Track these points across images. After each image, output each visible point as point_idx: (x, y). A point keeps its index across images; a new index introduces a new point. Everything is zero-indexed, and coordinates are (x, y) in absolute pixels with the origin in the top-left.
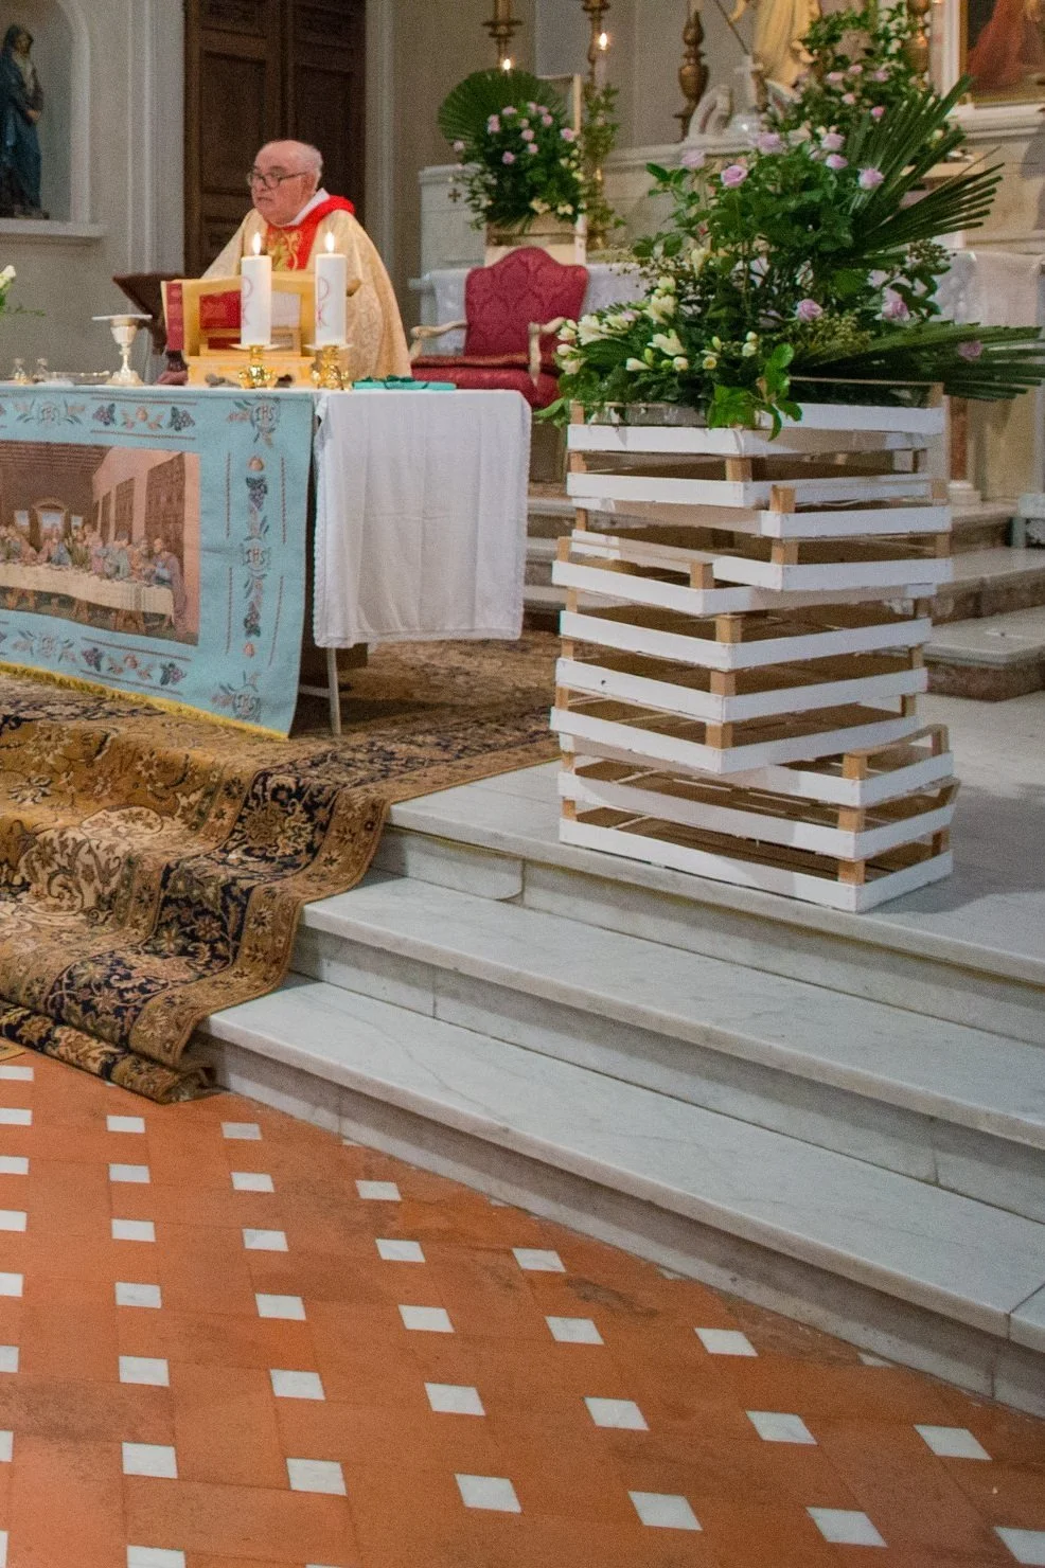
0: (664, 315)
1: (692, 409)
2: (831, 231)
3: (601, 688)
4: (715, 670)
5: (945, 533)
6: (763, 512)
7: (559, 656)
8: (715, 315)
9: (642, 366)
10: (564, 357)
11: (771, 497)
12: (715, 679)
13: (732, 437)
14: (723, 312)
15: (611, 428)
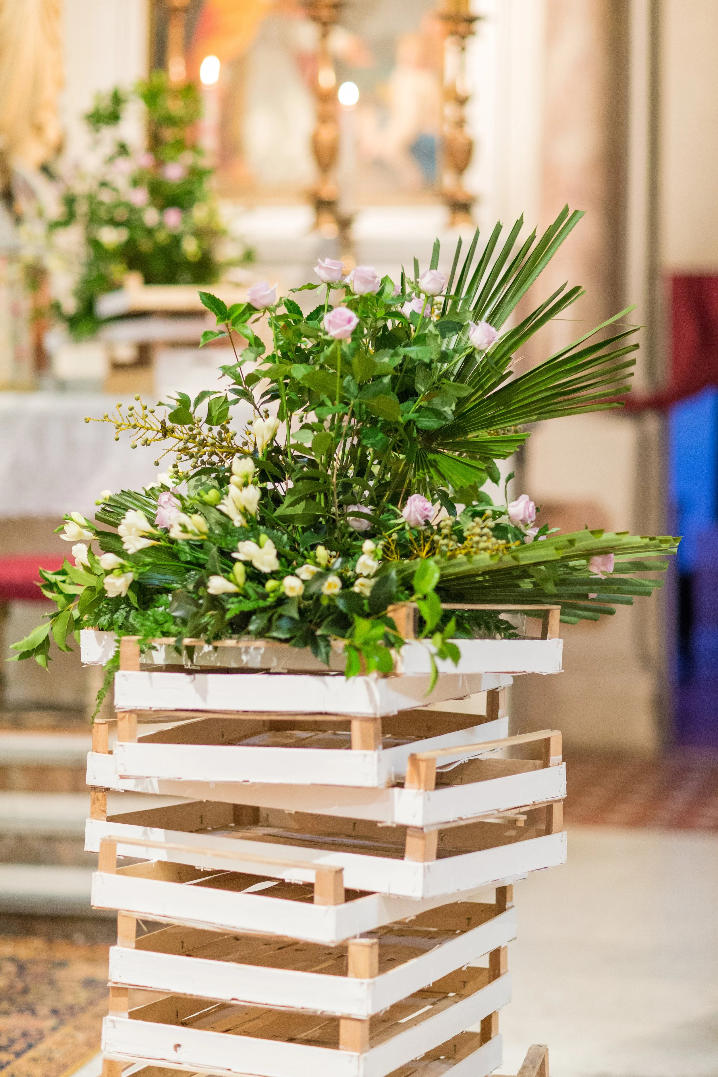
0: (245, 513)
1: (308, 649)
2: (430, 402)
3: (172, 1055)
4: (348, 1018)
5: (559, 801)
6: (397, 790)
7: (106, 1014)
8: (290, 511)
9: (232, 588)
10: (108, 573)
11: (407, 769)
12: (345, 1030)
13: (363, 688)
14: (299, 509)
15: (183, 676)
